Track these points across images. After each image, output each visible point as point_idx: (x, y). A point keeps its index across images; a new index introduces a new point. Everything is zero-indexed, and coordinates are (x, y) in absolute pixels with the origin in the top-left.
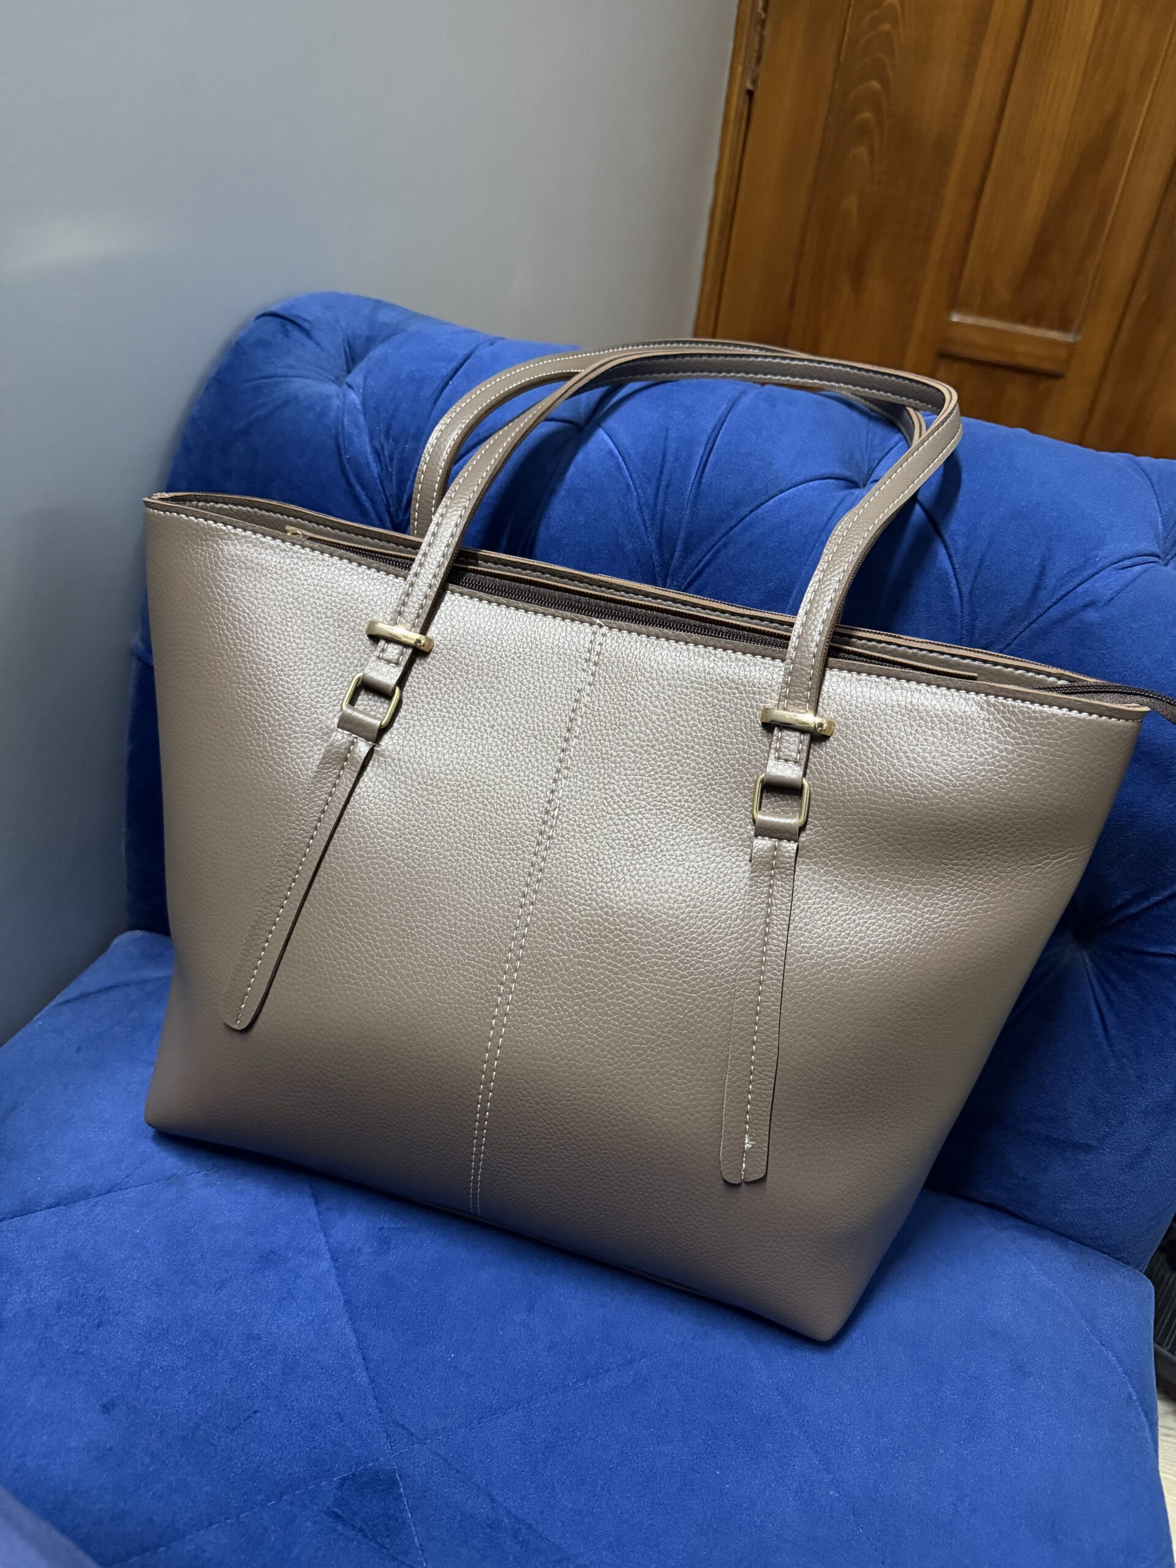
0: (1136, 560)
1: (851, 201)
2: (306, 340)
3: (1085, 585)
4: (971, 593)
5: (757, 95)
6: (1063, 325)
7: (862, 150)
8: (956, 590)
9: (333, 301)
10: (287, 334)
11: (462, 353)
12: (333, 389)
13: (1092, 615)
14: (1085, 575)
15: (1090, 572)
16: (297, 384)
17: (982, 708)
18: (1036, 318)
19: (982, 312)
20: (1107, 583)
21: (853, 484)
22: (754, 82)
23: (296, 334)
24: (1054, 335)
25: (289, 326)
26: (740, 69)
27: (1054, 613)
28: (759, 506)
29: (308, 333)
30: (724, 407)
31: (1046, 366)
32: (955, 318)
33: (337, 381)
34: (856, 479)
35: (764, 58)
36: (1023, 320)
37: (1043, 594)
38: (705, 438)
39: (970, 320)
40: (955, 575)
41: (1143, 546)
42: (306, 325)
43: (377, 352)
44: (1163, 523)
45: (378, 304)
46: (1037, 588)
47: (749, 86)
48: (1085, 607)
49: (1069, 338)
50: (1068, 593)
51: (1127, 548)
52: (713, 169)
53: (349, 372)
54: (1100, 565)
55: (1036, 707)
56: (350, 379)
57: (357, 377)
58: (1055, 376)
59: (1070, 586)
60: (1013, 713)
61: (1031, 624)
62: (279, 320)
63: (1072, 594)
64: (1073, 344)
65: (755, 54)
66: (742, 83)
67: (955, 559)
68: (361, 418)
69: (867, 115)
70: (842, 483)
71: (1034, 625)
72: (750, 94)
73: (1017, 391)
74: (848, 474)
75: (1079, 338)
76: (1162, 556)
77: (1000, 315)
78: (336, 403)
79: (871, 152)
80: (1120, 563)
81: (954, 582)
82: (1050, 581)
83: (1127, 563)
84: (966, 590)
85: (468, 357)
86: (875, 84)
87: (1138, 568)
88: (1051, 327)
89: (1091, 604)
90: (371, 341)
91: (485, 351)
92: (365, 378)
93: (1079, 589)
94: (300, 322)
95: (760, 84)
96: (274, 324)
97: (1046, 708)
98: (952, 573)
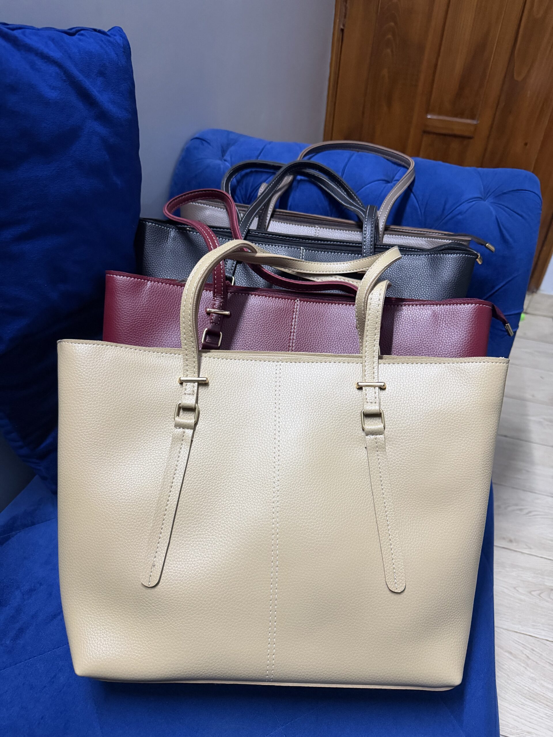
0: (473, 200)
1: (385, 72)
2: (209, 146)
3: (458, 208)
4: (424, 212)
5: (345, 30)
6: (473, 118)
7: (389, 51)
8: (420, 213)
9: (214, 132)
10: (203, 144)
11: (261, 148)
12: (218, 162)
13: (460, 217)
14: (458, 205)
16: (209, 161)
17: (426, 242)
18: (461, 114)
19: (440, 113)
20: (465, 207)
21: (388, 182)
22: (344, 25)
23: (205, 144)
24: (469, 121)
25: (204, 142)
26: (338, 20)
27: (448, 217)
28: (359, 190)
29: (209, 144)
30: (346, 160)
31: (466, 134)
32: (429, 117)
33: (221, 160)
34: (389, 180)
35: (347, 16)
36: (456, 116)
37: (446, 211)
38: (341, 170)
39: (435, 117)
40: (420, 208)
41: (476, 196)
42: (208, 141)
43: (232, 148)
44: (484, 188)
45: (229, 133)
46: (444, 209)
47: (342, 27)
48: (458, 214)
49: (474, 122)
50: (453, 211)
51: (471, 196)
52: (329, 61)
53: (223, 156)
54: (462, 202)
55: (440, 240)
56: (225, 158)
57: (227, 157)
58: (470, 138)
59: (453, 209)
60: (434, 243)
61: (442, 220)
62: (199, 140)
63: (455, 211)
64: (475, 125)
65: (343, 14)
66: (339, 26)
67: (419, 202)
69: (390, 36)
70: (384, 182)
71: (443, 221)
72: (342, 30)
73: (455, 145)
74: (386, 179)
75: (479, 122)
76: (483, 198)
77: (447, 115)
78: (222, 166)
79: (392, 51)
80: (468, 201)
82: (447, 207)
83: (471, 200)
84: (423, 211)
85: (263, 149)
86: (392, 24)
87: (474, 202)
88: (467, 118)
89: (460, 213)
90: (228, 145)
91: (268, 146)
92: (231, 158)
93: (456, 209)
94: (206, 140)
95: (346, 25)
96: (198, 141)
97: (443, 240)
98: (418, 207)
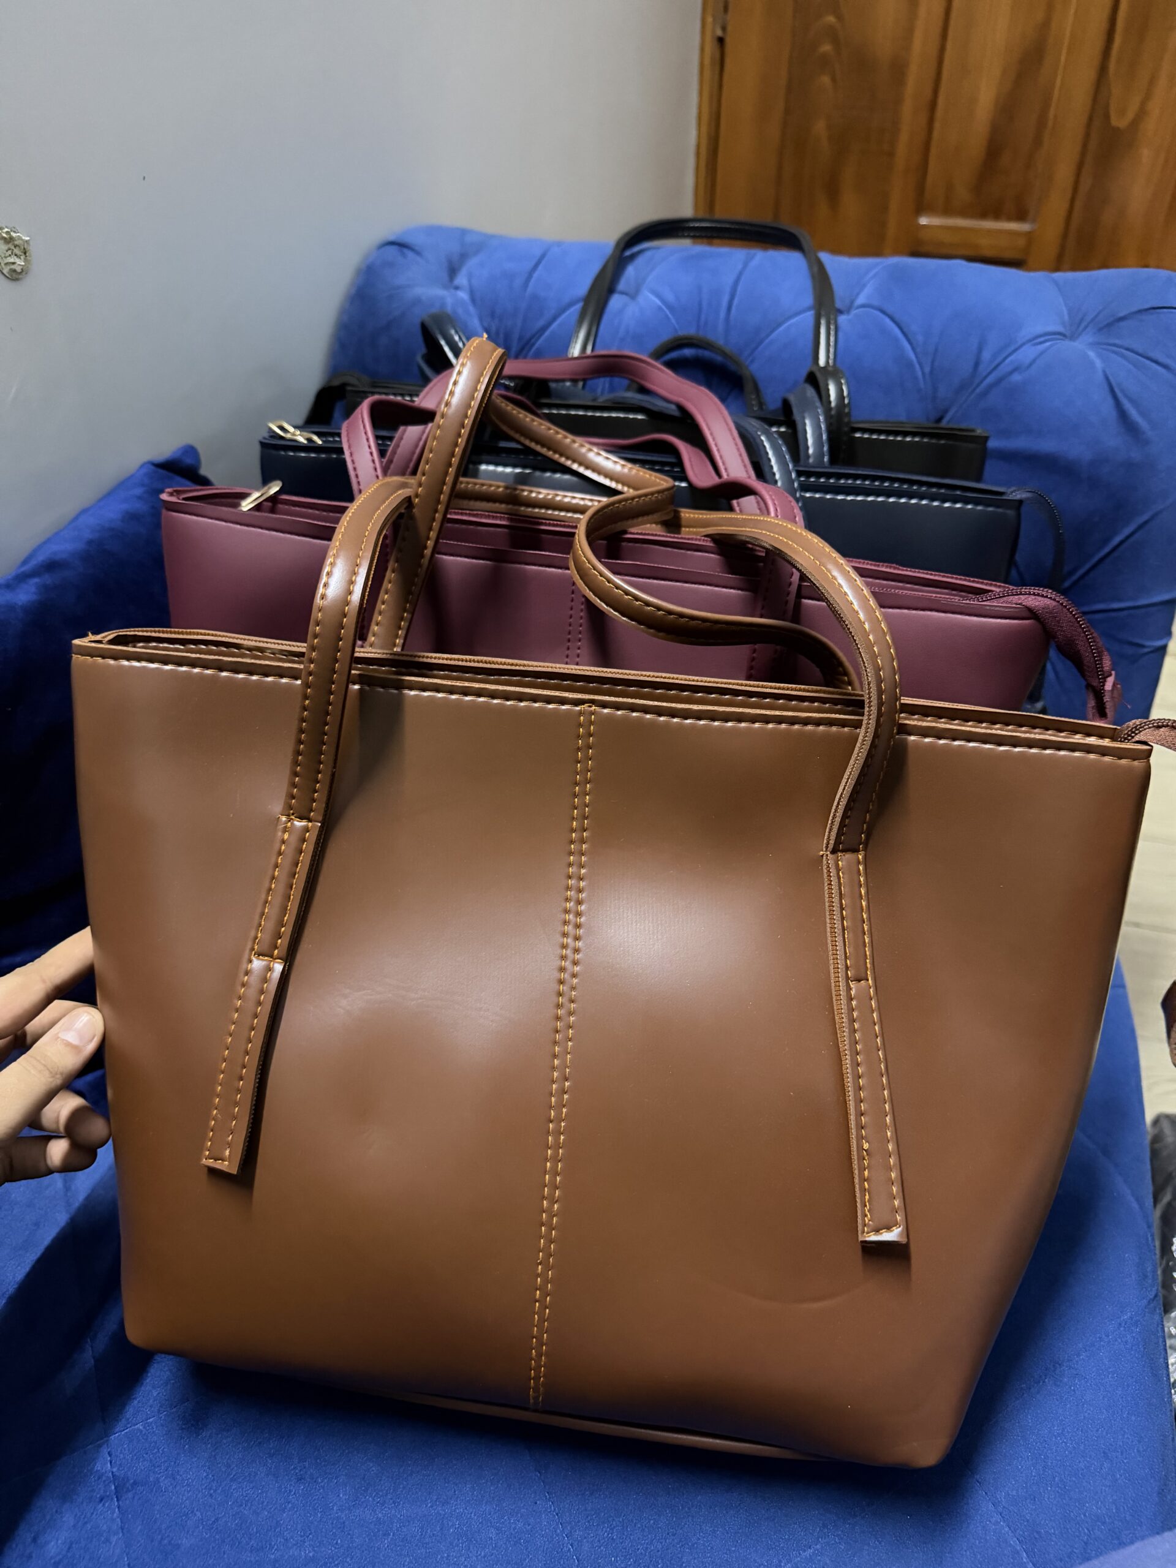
0: (1047, 338)
1: (820, 127)
2: (418, 259)
3: (1011, 358)
4: (931, 372)
5: (728, 41)
6: (1021, 216)
7: (826, 80)
8: (920, 373)
9: (432, 231)
10: (402, 255)
11: (538, 253)
12: (444, 292)
13: (1017, 377)
14: (1010, 350)
15: (1012, 348)
16: (417, 291)
19: (947, 210)
20: (1027, 354)
22: (724, 29)
23: (410, 254)
24: (1013, 226)
25: (405, 251)
26: (710, 19)
27: (989, 380)
28: (773, 331)
29: (418, 253)
30: (740, 266)
31: (1010, 255)
32: (923, 221)
33: (445, 287)
34: (842, 307)
35: (730, 9)
36: (983, 215)
37: (981, 367)
39: (936, 221)
40: (919, 362)
41: (1052, 328)
42: (417, 248)
44: (1069, 313)
46: (977, 364)
47: (719, 33)
48: (1012, 372)
49: (1026, 227)
50: (999, 364)
51: (1039, 329)
52: (695, 111)
53: (451, 280)
54: (1020, 342)
56: (455, 283)
57: (461, 279)
58: (1017, 263)
59: (999, 360)
61: (975, 389)
62: (396, 247)
63: (1003, 365)
64: (1030, 232)
65: (722, 4)
66: (713, 31)
67: (918, 350)
68: (471, 309)
69: (826, 48)
71: (978, 391)
72: (721, 41)
75: (1035, 226)
76: (1068, 334)
77: (963, 213)
78: (449, 301)
79: (834, 80)
80: (1035, 340)
81: (917, 366)
82: (986, 355)
83: (1042, 339)
84: (927, 370)
85: (543, 256)
86: (831, 19)
87: (1048, 344)
88: (1010, 219)
89: (1017, 370)
91: (554, 252)
92: (469, 281)
93: (1007, 361)
94: (412, 246)
95: (729, 28)
96: (393, 249)
98: (915, 361)
